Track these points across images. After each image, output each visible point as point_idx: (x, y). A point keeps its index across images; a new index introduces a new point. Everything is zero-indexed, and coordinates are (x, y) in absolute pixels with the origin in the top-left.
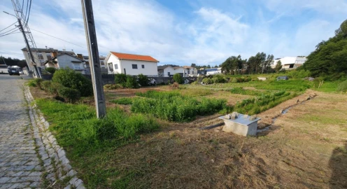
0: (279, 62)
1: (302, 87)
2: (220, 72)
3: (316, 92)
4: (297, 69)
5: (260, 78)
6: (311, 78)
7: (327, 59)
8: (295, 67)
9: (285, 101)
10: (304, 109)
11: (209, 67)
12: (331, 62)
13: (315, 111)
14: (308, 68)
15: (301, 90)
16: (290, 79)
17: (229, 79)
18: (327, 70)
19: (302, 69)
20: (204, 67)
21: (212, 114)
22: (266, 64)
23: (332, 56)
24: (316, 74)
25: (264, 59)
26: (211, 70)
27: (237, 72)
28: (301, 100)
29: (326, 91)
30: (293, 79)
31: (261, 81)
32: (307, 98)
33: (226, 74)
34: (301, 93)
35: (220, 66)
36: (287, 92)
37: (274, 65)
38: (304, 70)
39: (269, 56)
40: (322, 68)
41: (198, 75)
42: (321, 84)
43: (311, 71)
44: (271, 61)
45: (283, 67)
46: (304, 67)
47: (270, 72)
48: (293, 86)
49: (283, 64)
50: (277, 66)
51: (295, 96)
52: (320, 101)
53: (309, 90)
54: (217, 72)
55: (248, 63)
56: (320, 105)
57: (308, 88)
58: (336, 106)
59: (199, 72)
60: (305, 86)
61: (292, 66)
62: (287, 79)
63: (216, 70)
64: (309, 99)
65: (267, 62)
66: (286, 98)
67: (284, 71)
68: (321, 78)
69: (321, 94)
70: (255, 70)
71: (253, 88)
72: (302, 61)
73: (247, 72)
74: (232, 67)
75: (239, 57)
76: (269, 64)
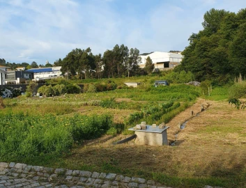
0: (149, 60)
1: (190, 95)
2: (59, 74)
3: (209, 101)
4: (176, 70)
5: (129, 85)
6: (196, 83)
7: (206, 57)
8: (171, 67)
9: (178, 113)
10: (202, 122)
11: (35, 65)
12: (212, 61)
13: (213, 123)
14: (190, 69)
15: (191, 99)
16: (171, 85)
17: (82, 86)
18: (211, 70)
19: (181, 70)
20: (25, 65)
21: (100, 136)
22: (131, 63)
23: (210, 53)
24: (200, 77)
25: (126, 54)
26: (40, 71)
27: (89, 74)
28: (195, 112)
29: (218, 100)
30: (176, 85)
31: (132, 87)
32: (200, 108)
33: (70, 77)
34: (191, 103)
35: (56, 64)
36: (175, 103)
37: (142, 63)
38: (184, 71)
39: (132, 50)
40: (204, 69)
41: (18, 81)
42: (210, 90)
43: (193, 72)
44: (136, 58)
45: (156, 67)
46: (183, 66)
47: (139, 75)
48: (179, 94)
49: (154, 62)
50: (147, 64)
51: (187, 107)
52: (215, 111)
53: (199, 99)
54: (51, 74)
55: (105, 61)
56: (217, 116)
57: (198, 96)
58: (232, 116)
59: (18, 74)
60: (193, 93)
61: (166, 64)
62: (168, 84)
63: (50, 71)
64: (203, 110)
65: (131, 58)
66: (178, 110)
67: (158, 72)
68: (207, 82)
69: (214, 103)
70: (117, 72)
71: (128, 100)
72: (179, 58)
73: (105, 75)
74: (79, 66)
75: (89, 50)
76: (136, 63)
